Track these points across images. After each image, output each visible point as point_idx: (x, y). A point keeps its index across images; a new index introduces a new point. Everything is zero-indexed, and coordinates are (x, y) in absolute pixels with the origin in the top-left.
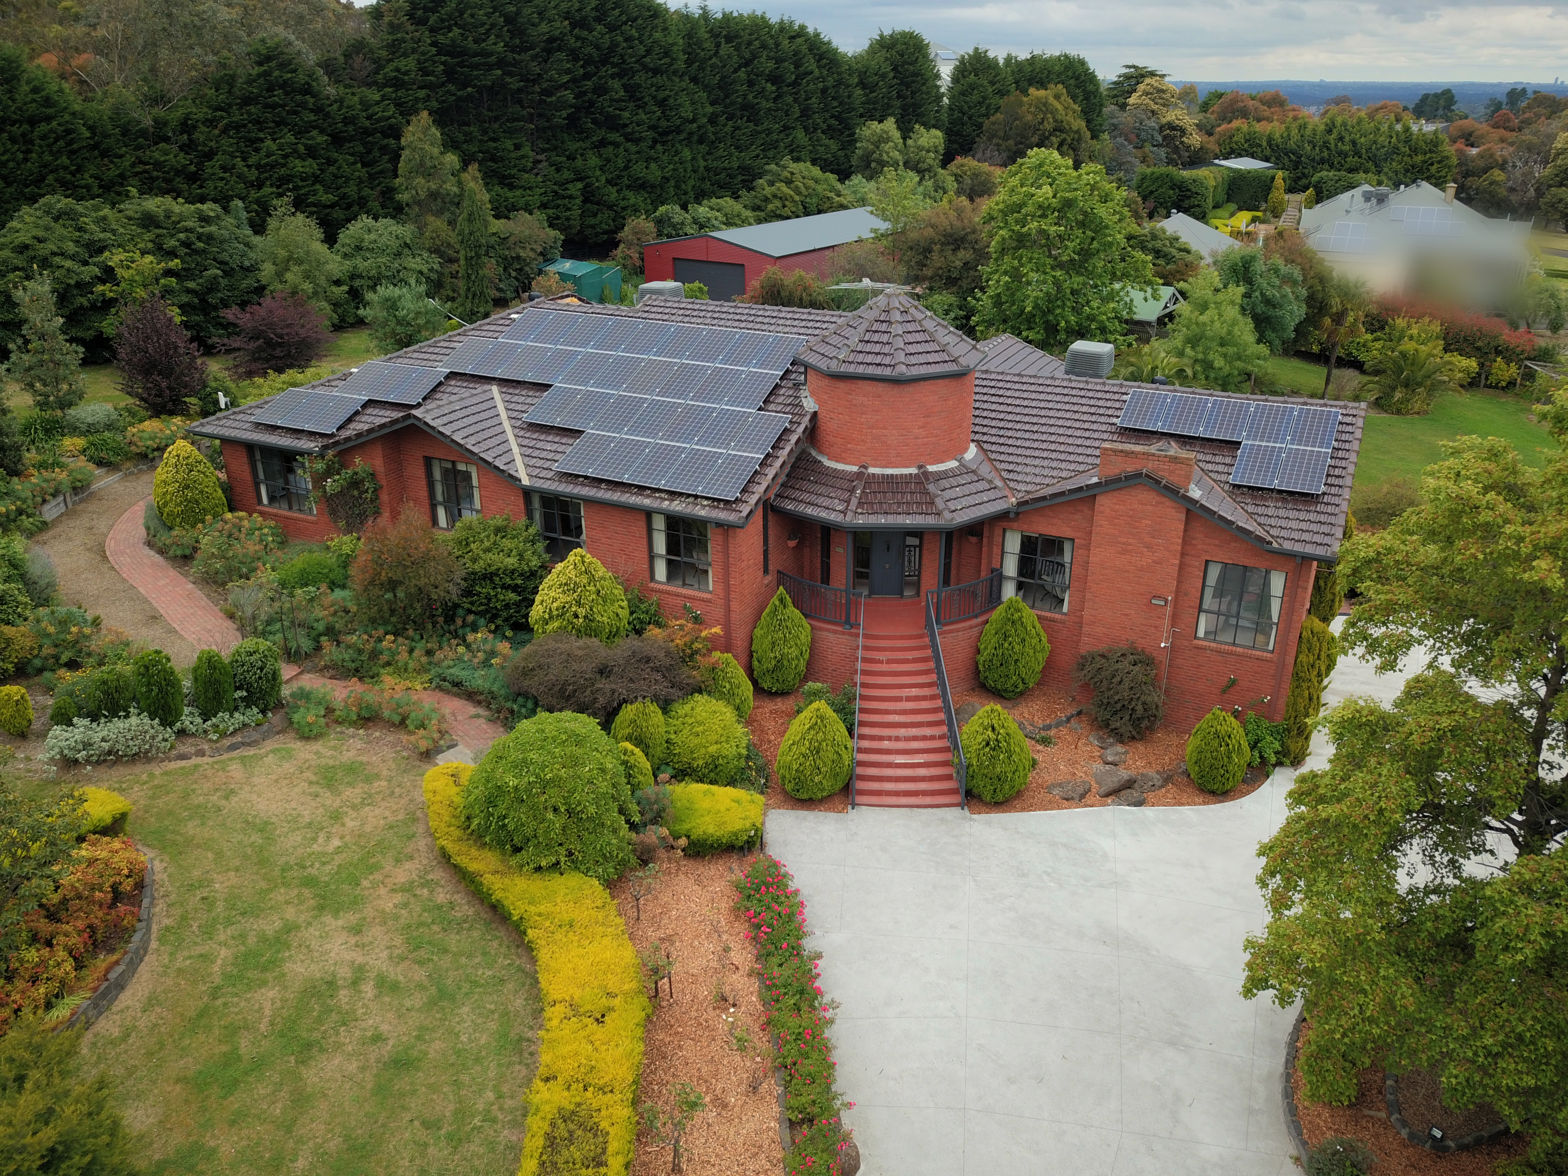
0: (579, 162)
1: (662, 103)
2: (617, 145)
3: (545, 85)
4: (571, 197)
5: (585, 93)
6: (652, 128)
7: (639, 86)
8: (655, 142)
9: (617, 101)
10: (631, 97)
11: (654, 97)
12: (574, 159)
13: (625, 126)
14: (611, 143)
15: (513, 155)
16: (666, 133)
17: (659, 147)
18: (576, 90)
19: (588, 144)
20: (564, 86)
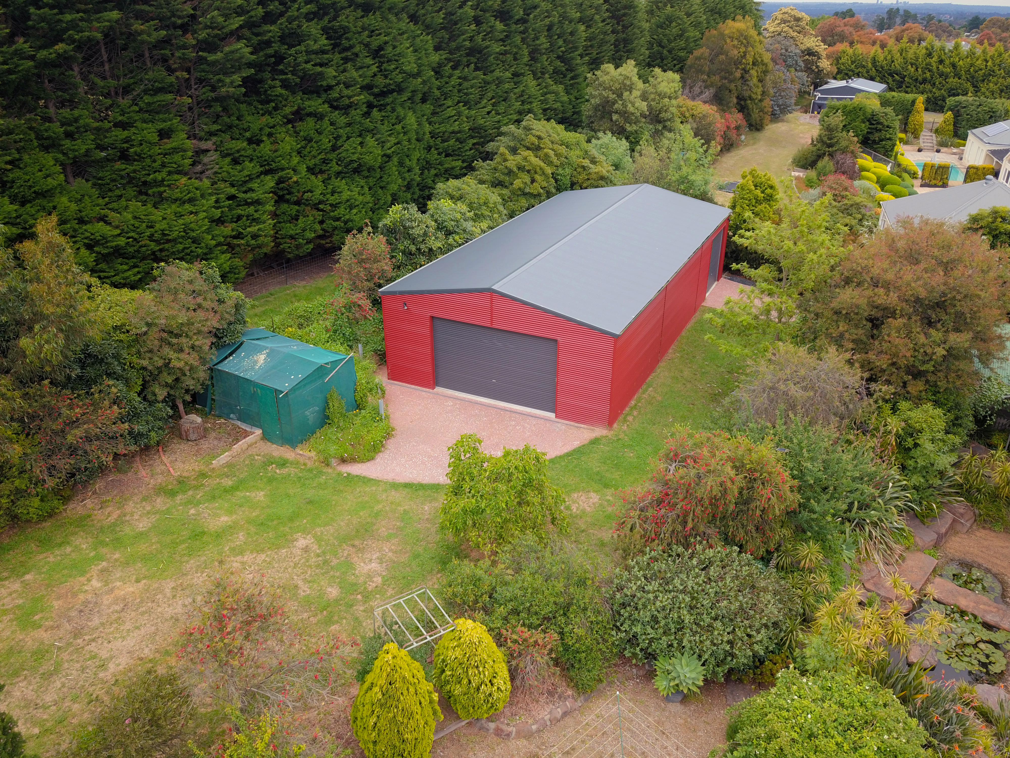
0: (266, 148)
1: (377, 53)
2: (319, 117)
3: (203, 35)
4: (257, 202)
5: (268, 43)
6: (367, 88)
7: (346, 30)
8: (370, 106)
9: (316, 53)
10: (335, 46)
11: (367, 45)
12: (259, 142)
13: (330, 88)
14: (310, 115)
15: (157, 150)
16: (383, 94)
17: (375, 113)
18: (255, 40)
19: (278, 119)
20: (236, 35)
